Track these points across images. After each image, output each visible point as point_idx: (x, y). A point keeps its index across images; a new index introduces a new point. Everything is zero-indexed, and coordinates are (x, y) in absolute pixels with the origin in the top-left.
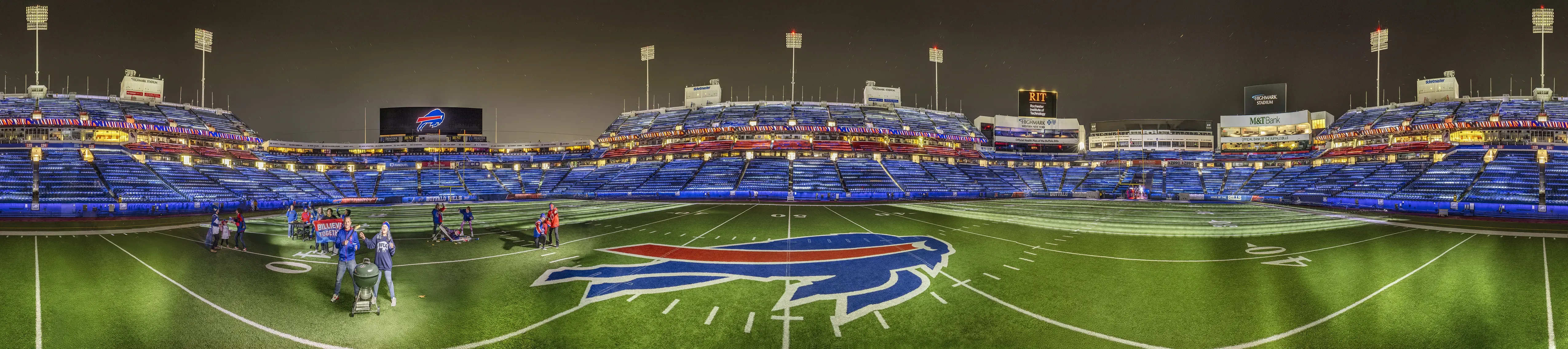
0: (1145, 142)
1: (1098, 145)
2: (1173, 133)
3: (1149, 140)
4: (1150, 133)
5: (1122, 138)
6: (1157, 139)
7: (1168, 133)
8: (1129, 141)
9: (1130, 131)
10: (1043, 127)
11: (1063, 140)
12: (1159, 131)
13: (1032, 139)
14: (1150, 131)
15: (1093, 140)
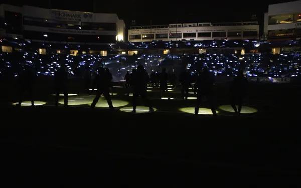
0: (184, 34)
1: (138, 37)
2: (214, 25)
3: (189, 32)
4: (190, 26)
5: (161, 31)
6: (197, 31)
7: (209, 25)
8: (168, 33)
9: (170, 25)
10: (80, 20)
11: (100, 32)
12: (199, 24)
13: (67, 30)
14: (190, 24)
15: (131, 32)
